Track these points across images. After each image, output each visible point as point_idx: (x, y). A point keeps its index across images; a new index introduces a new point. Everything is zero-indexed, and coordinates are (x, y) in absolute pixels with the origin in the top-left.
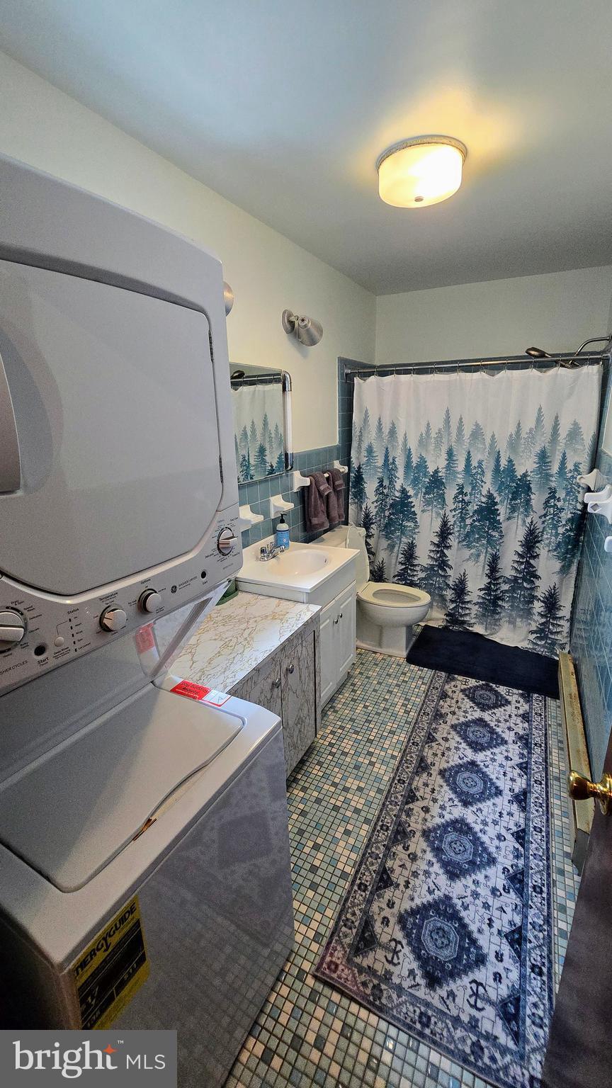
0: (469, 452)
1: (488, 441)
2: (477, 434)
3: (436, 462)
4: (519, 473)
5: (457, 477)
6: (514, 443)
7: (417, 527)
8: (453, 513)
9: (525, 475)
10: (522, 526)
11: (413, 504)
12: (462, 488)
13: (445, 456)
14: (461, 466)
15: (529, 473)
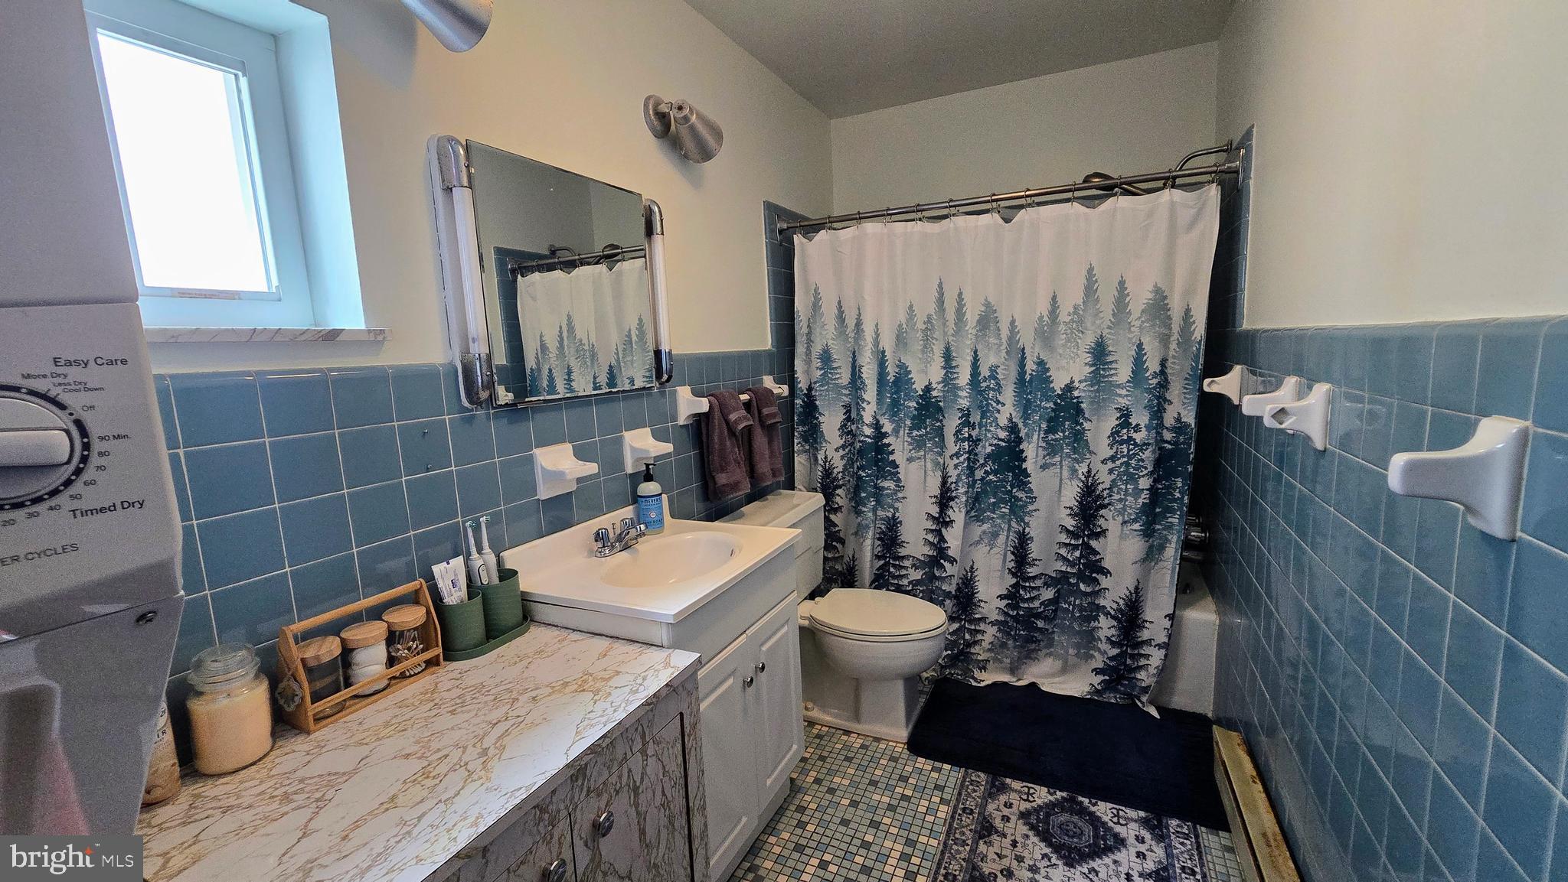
0: (976, 352)
1: (1005, 333)
2: (987, 320)
3: (926, 374)
4: (1059, 384)
5: (960, 397)
6: (1046, 333)
7: (900, 488)
8: (956, 461)
9: (1069, 388)
10: (1071, 479)
11: (890, 448)
12: (968, 415)
13: (939, 361)
14: (964, 377)
15: (1076, 384)
